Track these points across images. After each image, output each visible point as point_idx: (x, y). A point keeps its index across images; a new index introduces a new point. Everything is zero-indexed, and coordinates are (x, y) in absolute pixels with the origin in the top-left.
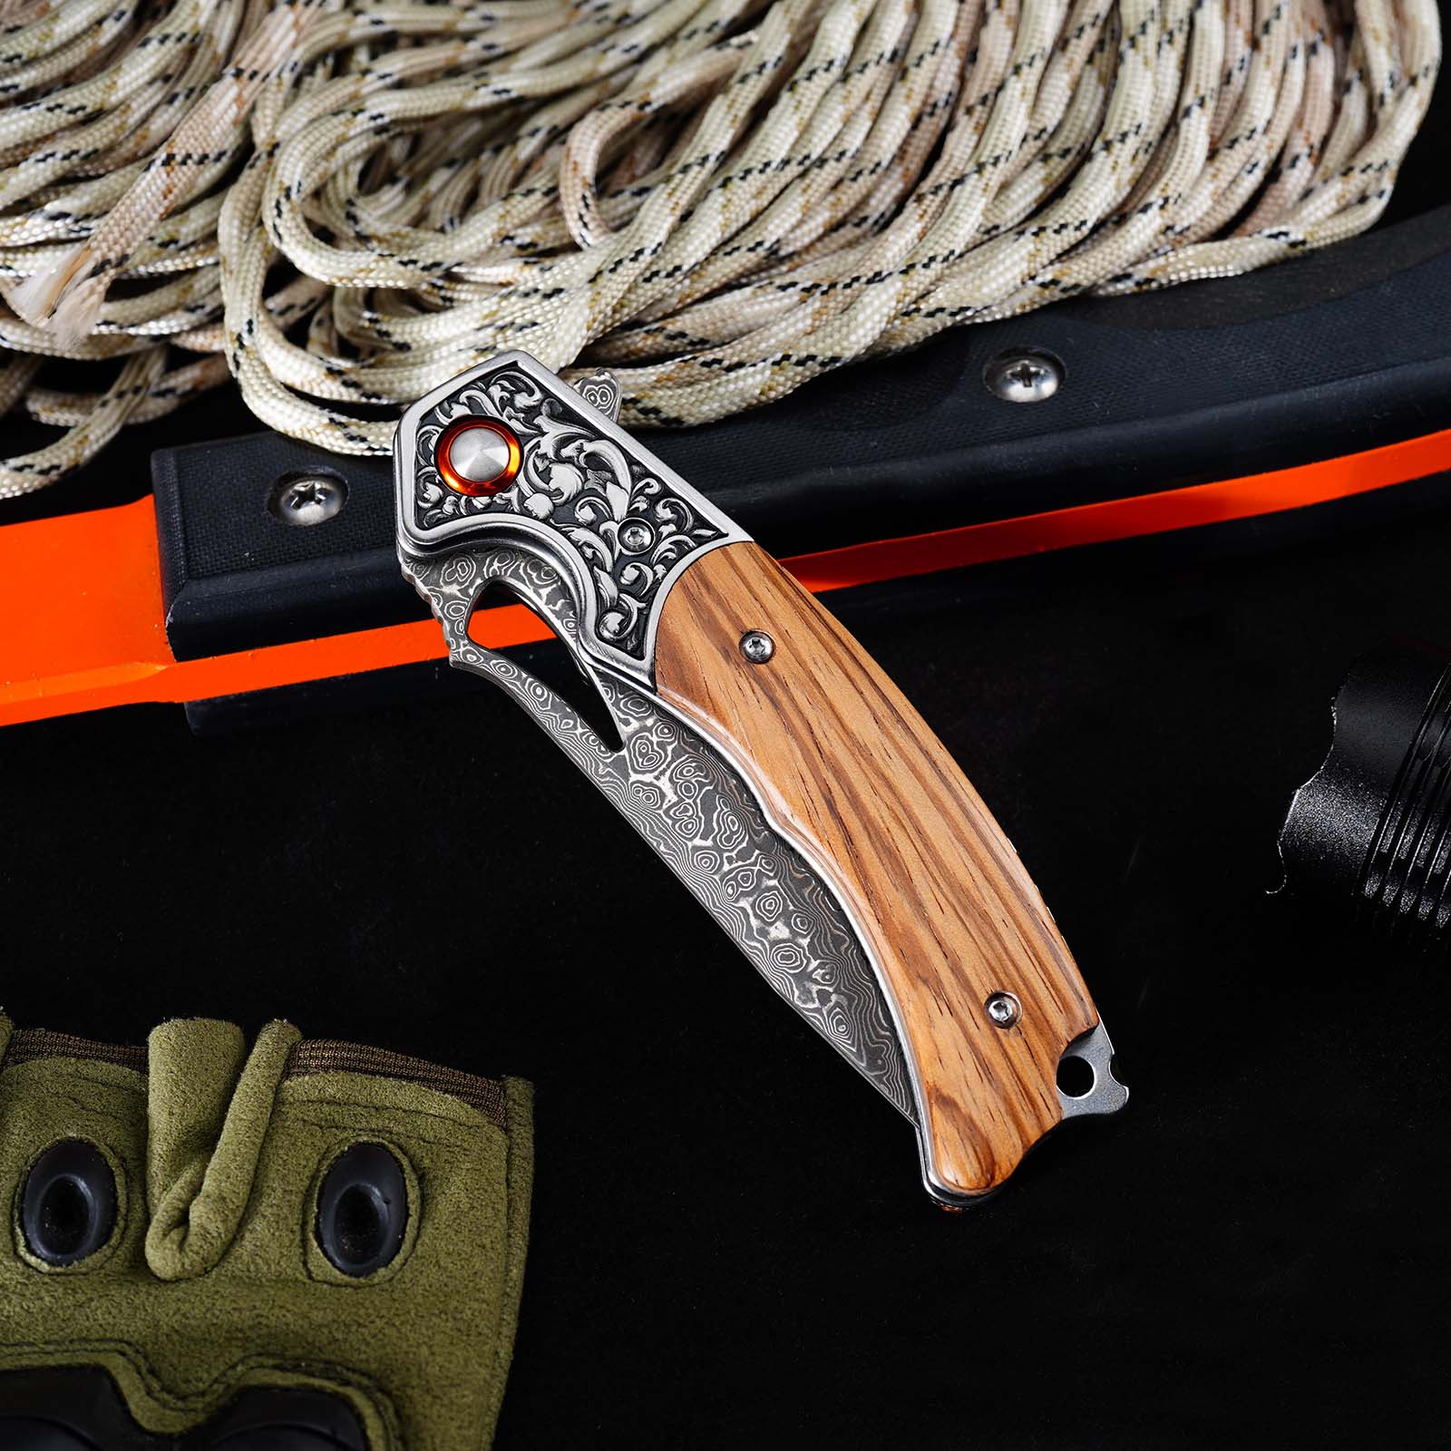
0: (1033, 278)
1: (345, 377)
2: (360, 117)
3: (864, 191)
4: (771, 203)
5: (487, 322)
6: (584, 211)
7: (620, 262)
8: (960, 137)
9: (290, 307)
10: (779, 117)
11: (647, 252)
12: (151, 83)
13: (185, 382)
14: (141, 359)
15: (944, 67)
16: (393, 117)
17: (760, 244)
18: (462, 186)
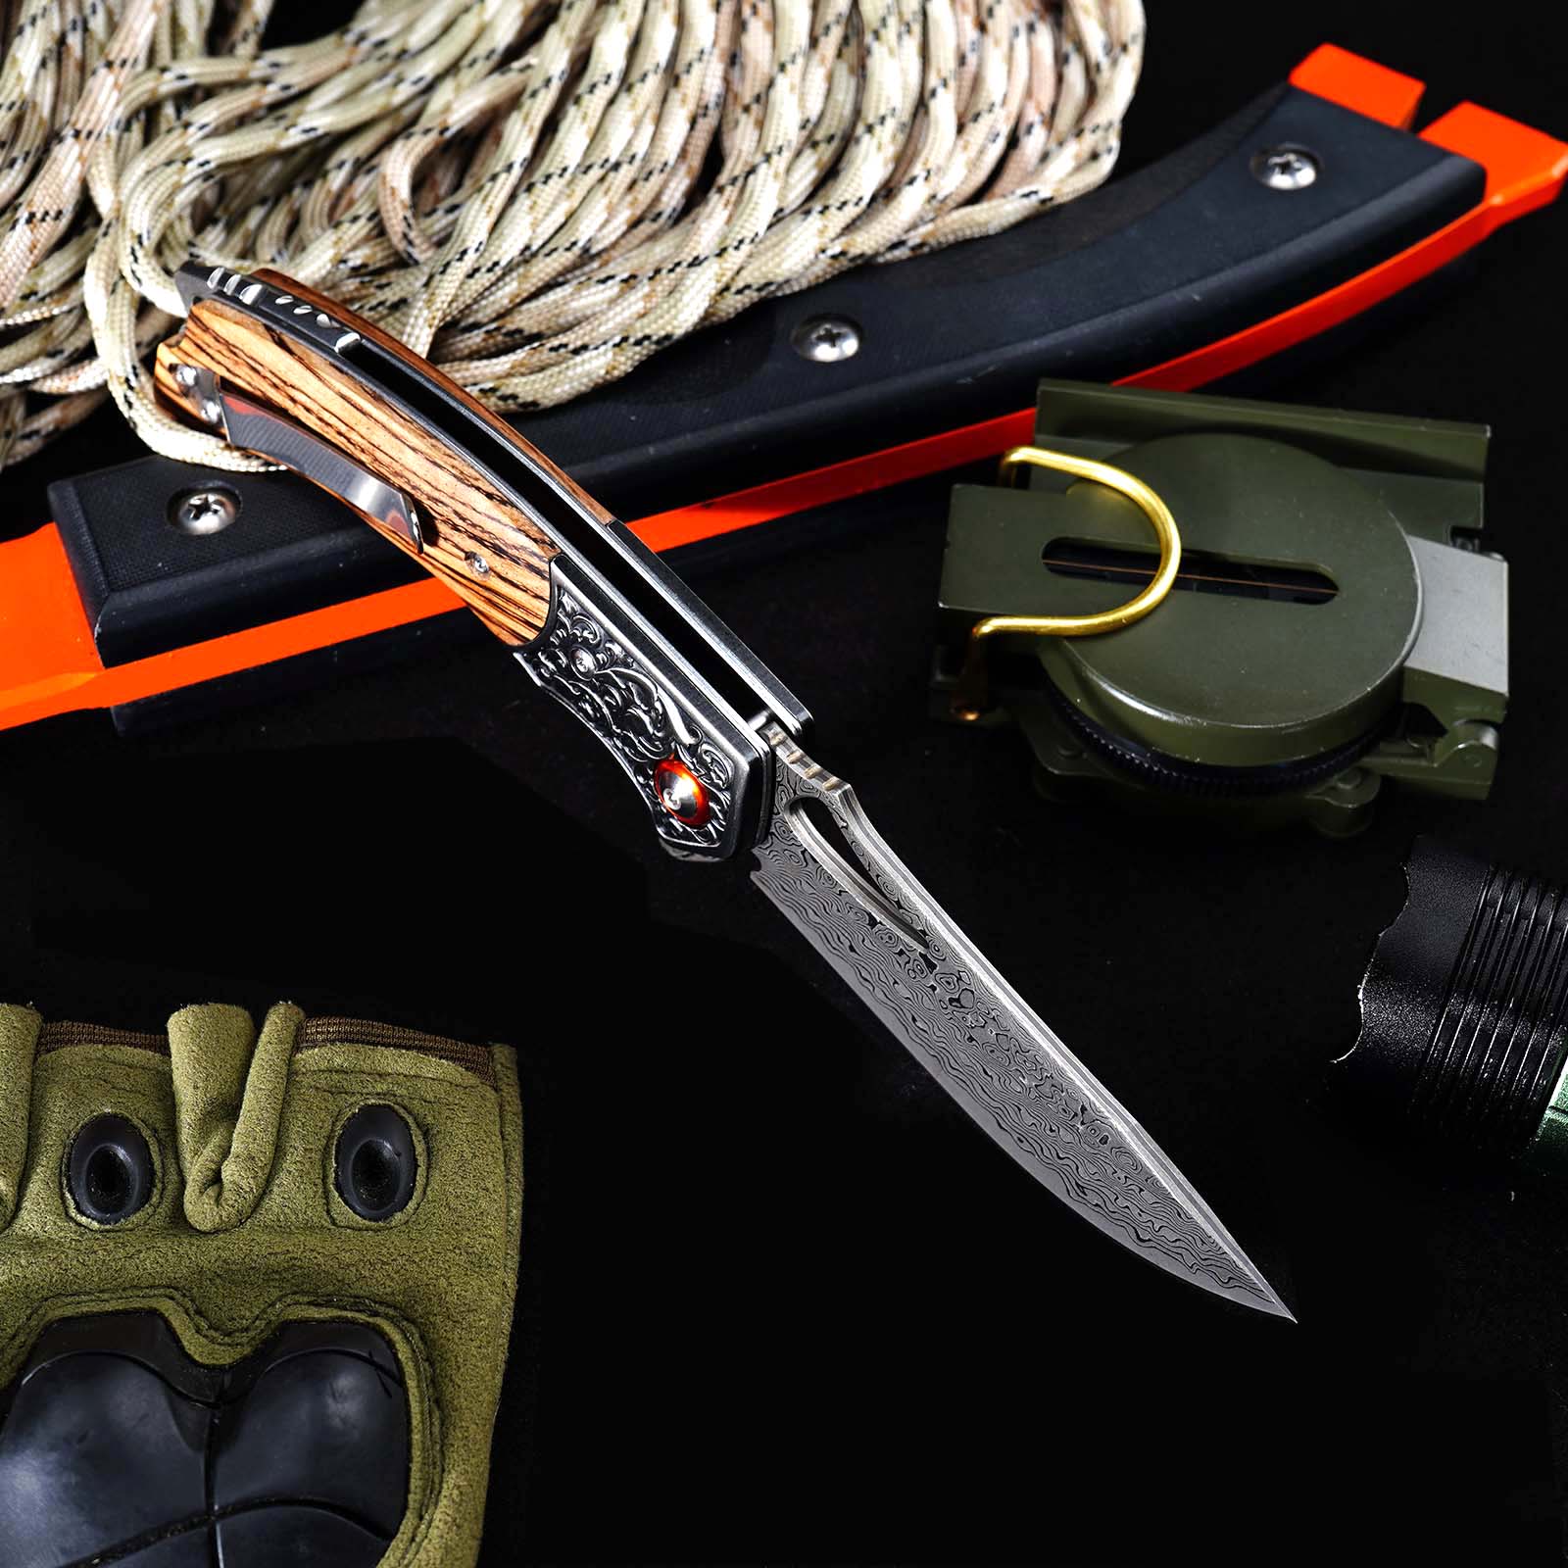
0: (824, 251)
2: (189, 166)
3: (656, 189)
4: (582, 203)
6: (407, 230)
8: (739, 134)
10: (570, 127)
11: (471, 252)
13: (48, 424)
15: (710, 73)
16: (219, 161)
17: (574, 244)
18: (281, 220)
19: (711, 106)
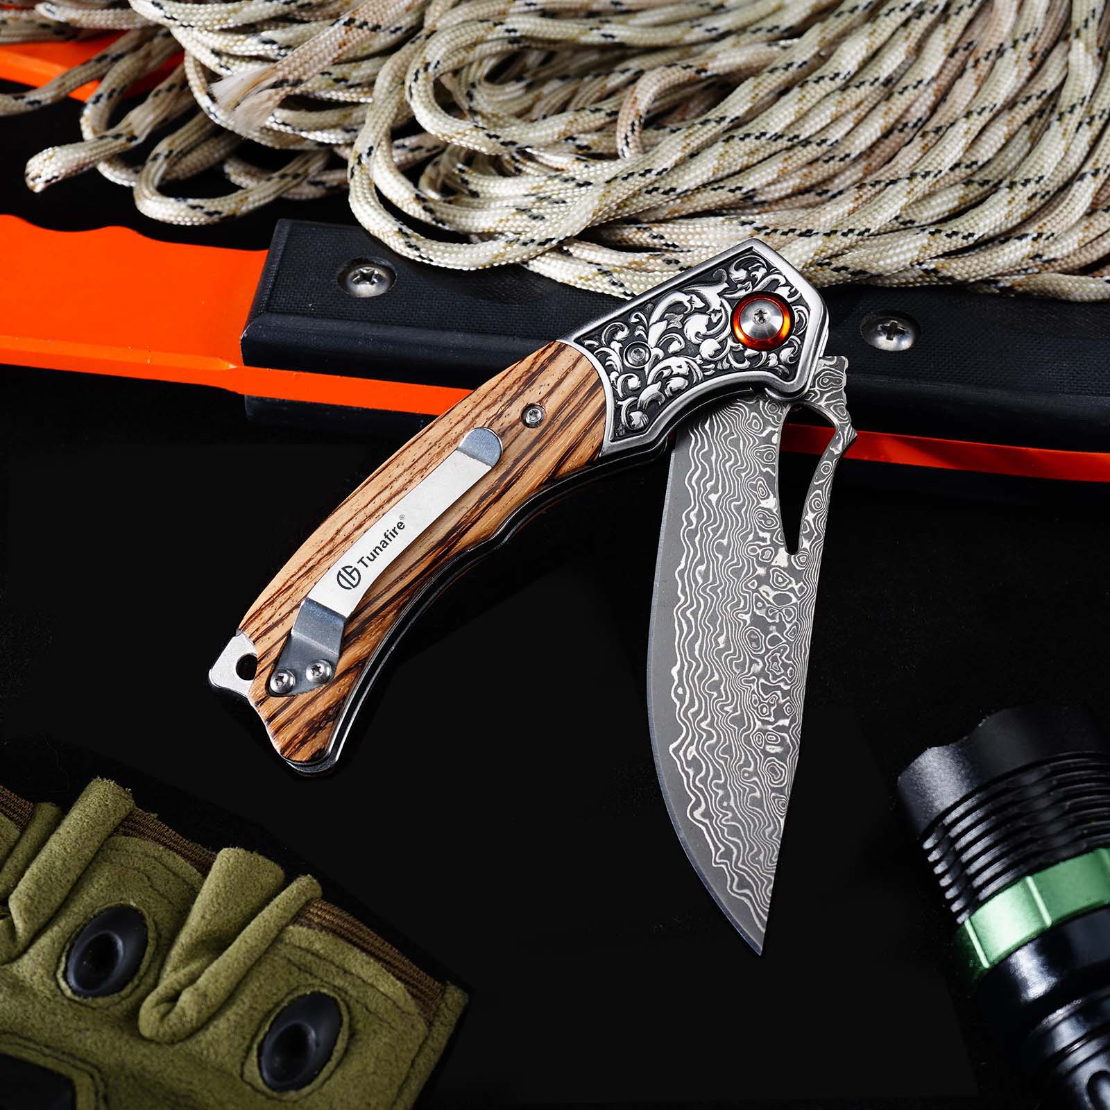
0: (920, 264)
1: (426, 204)
2: (499, 28)
3: (831, 172)
4: (759, 162)
5: (533, 192)
6: (629, 134)
7: (632, 174)
8: (909, 152)
9: (419, 148)
10: (785, 103)
11: (654, 172)
14: (309, 156)
15: (921, 99)
16: (524, 33)
17: (739, 188)
18: (563, 95)
19: (910, 125)
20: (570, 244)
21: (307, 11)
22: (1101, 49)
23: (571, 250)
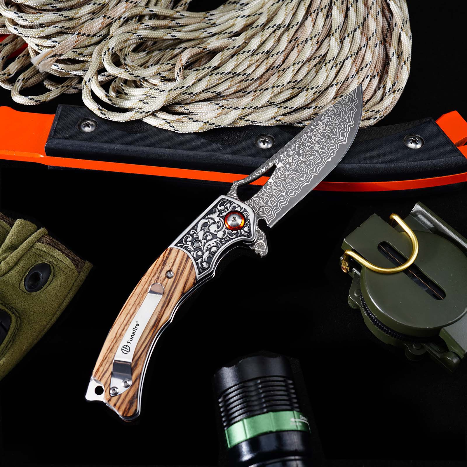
0: (275, 118)
1: (109, 98)
3: (248, 84)
4: (222, 82)
5: (145, 94)
6: (179, 72)
7: (177, 88)
10: (231, 61)
11: (185, 87)
12: (89, 14)
14: (72, 79)
15: (279, 58)
17: (215, 92)
18: (159, 56)
19: (275, 67)
20: (157, 113)
21: (69, 30)
22: (341, 39)
23: (157, 114)
